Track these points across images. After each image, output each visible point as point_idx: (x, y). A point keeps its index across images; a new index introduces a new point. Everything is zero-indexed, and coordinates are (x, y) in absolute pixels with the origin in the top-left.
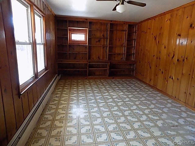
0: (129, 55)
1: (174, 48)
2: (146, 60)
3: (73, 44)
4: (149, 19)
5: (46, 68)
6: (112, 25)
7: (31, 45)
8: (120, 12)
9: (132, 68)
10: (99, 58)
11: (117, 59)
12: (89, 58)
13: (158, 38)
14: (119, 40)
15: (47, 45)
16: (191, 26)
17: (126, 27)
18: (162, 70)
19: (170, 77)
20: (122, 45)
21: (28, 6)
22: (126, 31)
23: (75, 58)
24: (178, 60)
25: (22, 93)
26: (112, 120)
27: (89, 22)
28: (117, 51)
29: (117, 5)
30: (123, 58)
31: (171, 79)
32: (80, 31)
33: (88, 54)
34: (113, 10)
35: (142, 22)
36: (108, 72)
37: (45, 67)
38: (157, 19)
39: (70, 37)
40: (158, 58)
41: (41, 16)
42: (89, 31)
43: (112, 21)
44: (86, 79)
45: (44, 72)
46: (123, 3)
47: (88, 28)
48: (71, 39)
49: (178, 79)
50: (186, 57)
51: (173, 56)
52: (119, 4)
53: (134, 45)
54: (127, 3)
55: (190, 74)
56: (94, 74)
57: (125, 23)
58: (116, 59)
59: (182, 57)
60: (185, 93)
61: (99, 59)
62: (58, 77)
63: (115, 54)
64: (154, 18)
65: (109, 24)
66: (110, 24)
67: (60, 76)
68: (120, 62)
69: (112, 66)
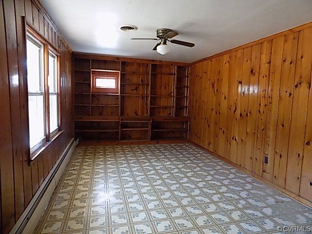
0: (179, 108)
1: (235, 98)
2: (203, 116)
3: (98, 94)
4: (205, 59)
5: (59, 128)
6: (154, 66)
7: (42, 96)
8: (162, 54)
9: (185, 127)
10: (136, 113)
11: (163, 114)
12: (122, 114)
13: (216, 85)
14: (165, 88)
15: (61, 96)
16: (252, 71)
17: (174, 70)
18: (223, 129)
19: (233, 139)
20: (169, 95)
21: (40, 46)
22: (175, 74)
23: (101, 114)
24: (241, 115)
25: (33, 159)
26: (163, 213)
27: (122, 62)
28: (163, 102)
29: (158, 45)
30: (170, 114)
31: (234, 140)
32: (108, 74)
33: (120, 107)
34: (153, 50)
35: (195, 63)
36: (150, 133)
37: (58, 126)
38: (214, 60)
39: (94, 83)
40: (218, 113)
41: (55, 56)
42: (121, 74)
43: (154, 61)
44: (117, 144)
45: (56, 133)
46: (165, 43)
47: (120, 70)
48: (95, 86)
49: (242, 140)
50: (249, 111)
51: (234, 108)
52: (160, 43)
53: (187, 94)
54: (170, 42)
55: (254, 133)
56: (130, 137)
57: (172, 64)
58: (161, 114)
59: (245, 111)
60: (251, 158)
61: (137, 115)
62: (75, 142)
63: (159, 108)
64: (210, 58)
65: (150, 65)
66: (152, 64)
67: (78, 140)
68: (168, 119)
69: (156, 125)
